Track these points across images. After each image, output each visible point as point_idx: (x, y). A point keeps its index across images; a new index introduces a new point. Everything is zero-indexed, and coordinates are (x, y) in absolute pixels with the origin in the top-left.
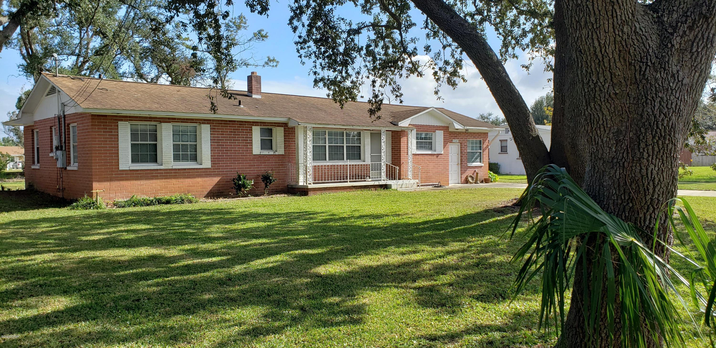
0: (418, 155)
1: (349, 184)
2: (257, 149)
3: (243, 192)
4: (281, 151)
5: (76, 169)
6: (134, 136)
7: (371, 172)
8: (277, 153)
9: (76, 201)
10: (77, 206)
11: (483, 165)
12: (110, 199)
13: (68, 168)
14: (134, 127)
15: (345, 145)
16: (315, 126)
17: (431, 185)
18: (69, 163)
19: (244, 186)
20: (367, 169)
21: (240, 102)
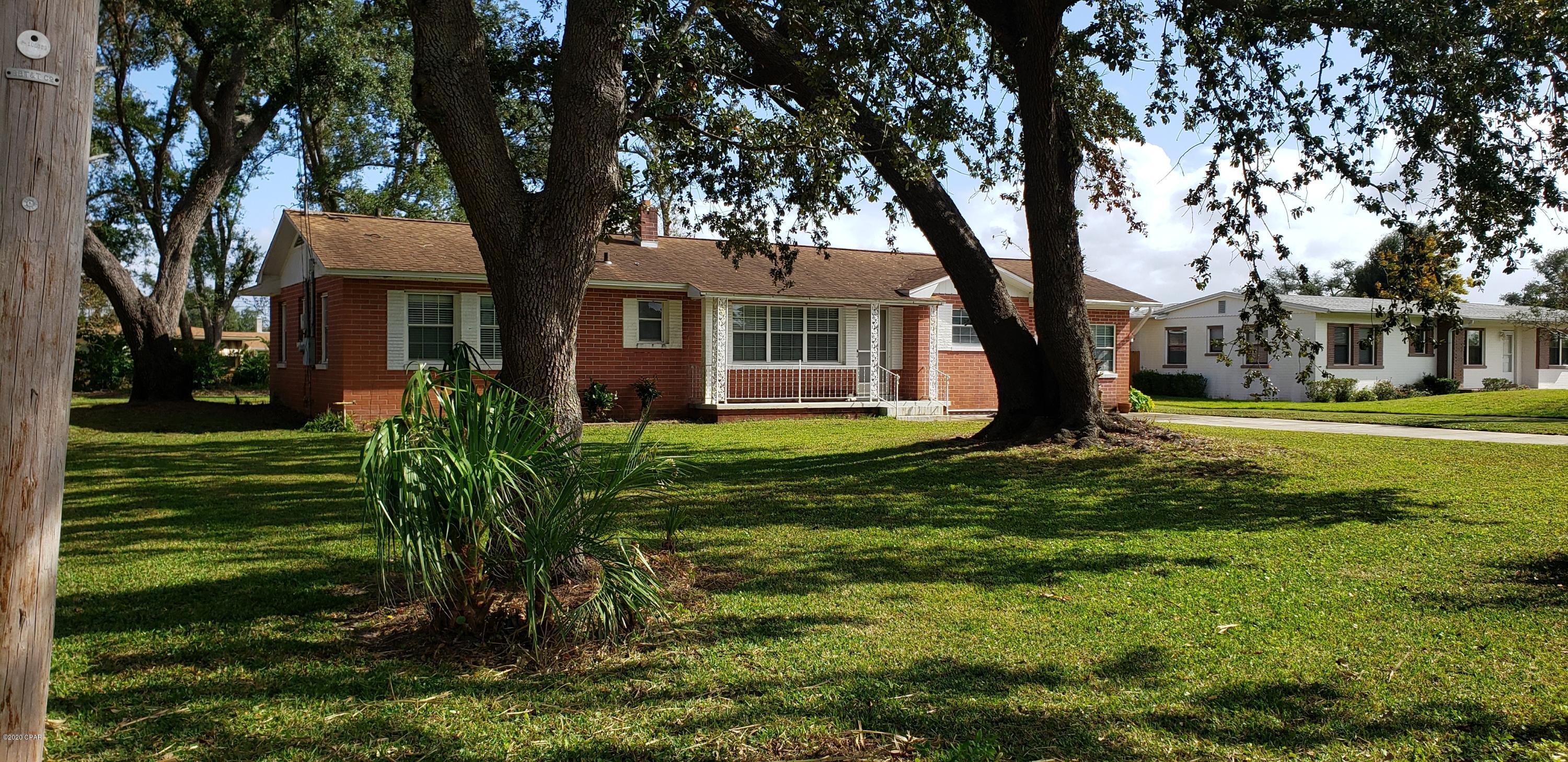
0: (957, 353)
1: (800, 405)
2: (631, 338)
3: (600, 414)
4: (676, 343)
5: (325, 368)
6: (414, 313)
7: (858, 384)
8: (668, 347)
9: (312, 419)
10: (313, 427)
11: (1116, 376)
12: (371, 417)
13: (318, 367)
14: (414, 299)
15: (805, 333)
16: (732, 297)
17: (986, 413)
18: (318, 360)
19: (600, 403)
20: (850, 379)
21: (606, 254)
